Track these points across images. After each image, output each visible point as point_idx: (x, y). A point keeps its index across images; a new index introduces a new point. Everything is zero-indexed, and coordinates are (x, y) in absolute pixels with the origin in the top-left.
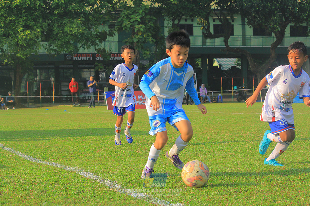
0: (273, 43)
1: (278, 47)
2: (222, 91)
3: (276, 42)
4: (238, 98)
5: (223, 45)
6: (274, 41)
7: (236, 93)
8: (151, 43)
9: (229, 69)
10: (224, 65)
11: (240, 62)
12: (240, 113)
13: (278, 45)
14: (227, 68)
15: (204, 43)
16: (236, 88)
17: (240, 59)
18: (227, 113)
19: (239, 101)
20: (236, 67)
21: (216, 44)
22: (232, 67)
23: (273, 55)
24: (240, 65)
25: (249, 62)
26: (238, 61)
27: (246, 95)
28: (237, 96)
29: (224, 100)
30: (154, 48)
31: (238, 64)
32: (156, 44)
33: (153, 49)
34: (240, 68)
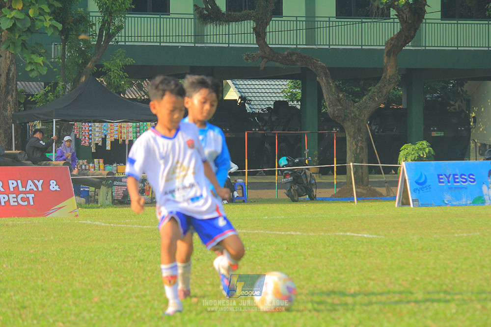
0: (392, 39)
1: (406, 48)
2: (246, 170)
3: (399, 33)
4: (289, 191)
5: (251, 41)
6: (396, 33)
7: (285, 177)
8: (50, 32)
9: (269, 109)
10: (253, 99)
11: (298, 90)
12: (292, 233)
13: (406, 43)
14: (263, 107)
15: (199, 36)
16: (286, 163)
17: (299, 82)
18: (256, 231)
19: (293, 198)
20: (286, 103)
21: (233, 39)
22: (277, 103)
23: (390, 71)
24: (299, 96)
25: (324, 91)
26: (295, 87)
27: (313, 182)
28: (289, 185)
29: (251, 194)
30: (60, 48)
31: (293, 97)
32: (63, 37)
33: (56, 50)
34: (299, 107)
